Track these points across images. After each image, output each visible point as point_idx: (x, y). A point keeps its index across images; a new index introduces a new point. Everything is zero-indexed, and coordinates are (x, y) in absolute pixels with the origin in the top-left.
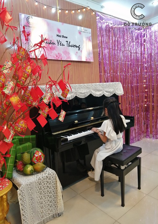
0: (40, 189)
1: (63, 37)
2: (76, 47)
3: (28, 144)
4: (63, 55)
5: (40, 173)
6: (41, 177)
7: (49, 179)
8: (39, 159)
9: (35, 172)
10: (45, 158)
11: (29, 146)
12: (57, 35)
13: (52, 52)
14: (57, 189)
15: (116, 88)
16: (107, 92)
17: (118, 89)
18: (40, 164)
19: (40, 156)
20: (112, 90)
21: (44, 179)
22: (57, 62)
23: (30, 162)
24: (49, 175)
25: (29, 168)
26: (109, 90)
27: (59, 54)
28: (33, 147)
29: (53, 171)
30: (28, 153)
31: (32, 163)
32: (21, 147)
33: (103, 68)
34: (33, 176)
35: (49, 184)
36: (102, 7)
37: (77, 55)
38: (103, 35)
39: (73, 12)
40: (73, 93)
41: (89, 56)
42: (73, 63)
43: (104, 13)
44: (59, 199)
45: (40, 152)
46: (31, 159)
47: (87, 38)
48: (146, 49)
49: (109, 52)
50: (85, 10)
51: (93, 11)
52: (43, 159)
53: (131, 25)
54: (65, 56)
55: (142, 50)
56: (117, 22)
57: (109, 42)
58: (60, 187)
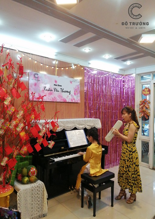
0: (32, 194)
1: (59, 85)
2: (68, 92)
3: (26, 162)
4: (57, 98)
5: (33, 183)
6: (33, 186)
7: (39, 188)
8: (33, 173)
9: (30, 182)
10: (38, 173)
12: (54, 85)
14: (44, 196)
16: (88, 125)
17: (97, 123)
18: (33, 176)
19: (34, 171)
20: (92, 124)
21: (36, 187)
22: (52, 103)
23: (27, 175)
24: (39, 185)
25: (26, 179)
26: (90, 125)
27: (54, 97)
28: (30, 164)
29: (42, 182)
30: (26, 168)
31: (28, 176)
32: (21, 164)
33: (87, 107)
34: (28, 185)
35: (39, 191)
36: (89, 64)
37: (68, 98)
38: (89, 83)
39: (67, 68)
40: (62, 126)
41: (77, 98)
42: (64, 103)
43: (90, 68)
44: (45, 204)
45: (34, 169)
46: (28, 173)
47: (77, 85)
48: (125, 92)
49: (93, 95)
50: (76, 66)
51: (82, 67)
52: (36, 174)
53: (112, 74)
54: (59, 98)
55: (122, 92)
56: (101, 73)
57: (94, 88)
58: (46, 195)
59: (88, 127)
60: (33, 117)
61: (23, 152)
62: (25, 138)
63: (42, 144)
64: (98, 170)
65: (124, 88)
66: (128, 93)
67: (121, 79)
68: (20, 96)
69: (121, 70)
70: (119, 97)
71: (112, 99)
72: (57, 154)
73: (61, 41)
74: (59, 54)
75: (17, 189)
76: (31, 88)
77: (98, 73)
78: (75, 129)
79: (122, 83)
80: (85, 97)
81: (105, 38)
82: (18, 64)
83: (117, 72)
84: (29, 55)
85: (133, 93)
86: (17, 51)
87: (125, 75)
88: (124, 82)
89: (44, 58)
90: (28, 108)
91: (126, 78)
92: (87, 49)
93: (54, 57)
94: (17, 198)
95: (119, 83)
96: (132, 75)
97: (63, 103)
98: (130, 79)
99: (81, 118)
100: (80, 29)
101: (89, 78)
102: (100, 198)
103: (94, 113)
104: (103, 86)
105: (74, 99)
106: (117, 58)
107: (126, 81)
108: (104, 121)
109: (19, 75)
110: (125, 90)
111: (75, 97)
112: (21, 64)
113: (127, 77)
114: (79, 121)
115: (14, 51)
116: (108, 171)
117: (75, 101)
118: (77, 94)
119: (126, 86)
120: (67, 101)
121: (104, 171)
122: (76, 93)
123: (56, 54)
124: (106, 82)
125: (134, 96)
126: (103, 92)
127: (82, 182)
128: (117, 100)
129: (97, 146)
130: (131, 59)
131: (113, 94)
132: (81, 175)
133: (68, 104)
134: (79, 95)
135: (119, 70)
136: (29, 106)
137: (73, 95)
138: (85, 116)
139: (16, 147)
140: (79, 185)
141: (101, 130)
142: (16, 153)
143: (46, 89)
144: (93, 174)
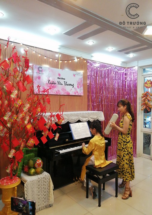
0: (39, 185)
1: (62, 79)
2: (71, 85)
3: (32, 154)
4: (61, 91)
5: (40, 174)
6: (40, 177)
7: (45, 179)
8: (39, 165)
9: (36, 173)
11: (32, 155)
12: (58, 78)
13: (53, 90)
14: (50, 186)
15: (99, 115)
16: (91, 118)
17: (100, 116)
18: (40, 168)
19: (40, 163)
20: (95, 117)
21: (42, 179)
22: (56, 96)
24: (45, 176)
25: (33, 171)
26: (93, 117)
27: (58, 90)
28: (35, 157)
29: (48, 174)
30: (32, 160)
31: (34, 168)
32: (27, 156)
33: (90, 100)
34: (35, 176)
35: (45, 183)
36: (92, 56)
37: (71, 91)
38: (92, 76)
39: (70, 61)
40: (66, 119)
41: (80, 91)
42: (68, 96)
43: (93, 61)
44: (51, 194)
45: (40, 161)
46: (34, 165)
47: (80, 79)
48: (127, 84)
49: (96, 88)
50: (79, 59)
51: (85, 59)
52: (42, 165)
53: (115, 67)
54: (62, 91)
55: (124, 85)
56: (103, 66)
57: (96, 81)
58: (52, 186)
59: (92, 119)
60: (39, 109)
61: (30, 144)
62: (31, 130)
63: (48, 136)
64: (102, 161)
65: (126, 80)
66: (130, 86)
67: (123, 71)
68: (26, 90)
69: (123, 62)
70: (121, 89)
71: (115, 91)
72: (62, 146)
73: (65, 34)
74: (63, 47)
75: (23, 181)
76: (35, 81)
77: (100, 65)
78: (79, 121)
79: (124, 76)
80: (88, 90)
81: (109, 30)
82: (23, 57)
83: (120, 65)
84: (33, 48)
85: (135, 86)
86: (22, 44)
87: (127, 68)
88: (126, 74)
89: (48, 51)
90: (34, 101)
91: (129, 71)
92: (90, 42)
93: (57, 50)
94: (25, 189)
95: (121, 75)
96: (134, 68)
97: (66, 96)
98: (132, 71)
99: (84, 110)
100: (85, 21)
101: (91, 71)
102: (104, 189)
103: (97, 106)
104: (105, 79)
105: (77, 92)
106: (120, 51)
107: (128, 74)
108: (107, 114)
109: (24, 68)
110: (127, 83)
111: (78, 90)
112: (26, 57)
113: (129, 69)
114: (83, 114)
115: (18, 44)
116: (112, 163)
117: (78, 94)
118: (81, 87)
119: (128, 79)
120: (71, 94)
121: (108, 162)
122: (79, 86)
123: (60, 47)
124: (108, 75)
125: (137, 89)
126: (105, 85)
127: (87, 174)
128: (119, 92)
129: (100, 138)
130: (134, 52)
131: (115, 87)
132: (86, 166)
133: (71, 97)
134: (82, 88)
135: (121, 63)
136: (35, 100)
137: (77, 88)
138: (88, 109)
139: (23, 139)
140: (84, 177)
141: (104, 123)
142: (22, 145)
143: (50, 82)
144: (98, 166)
